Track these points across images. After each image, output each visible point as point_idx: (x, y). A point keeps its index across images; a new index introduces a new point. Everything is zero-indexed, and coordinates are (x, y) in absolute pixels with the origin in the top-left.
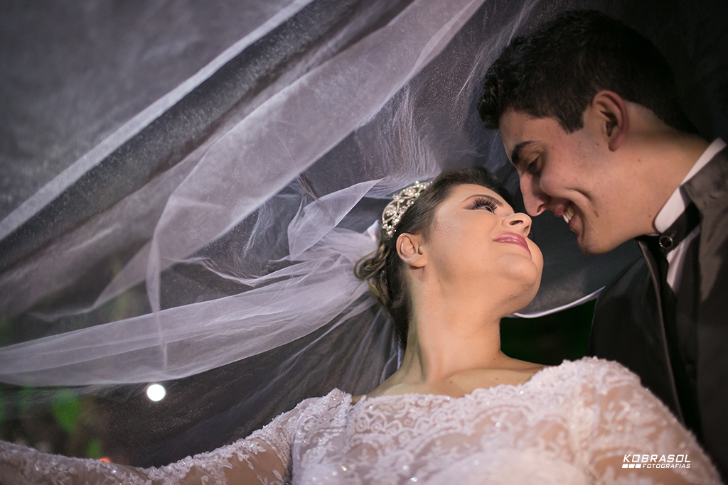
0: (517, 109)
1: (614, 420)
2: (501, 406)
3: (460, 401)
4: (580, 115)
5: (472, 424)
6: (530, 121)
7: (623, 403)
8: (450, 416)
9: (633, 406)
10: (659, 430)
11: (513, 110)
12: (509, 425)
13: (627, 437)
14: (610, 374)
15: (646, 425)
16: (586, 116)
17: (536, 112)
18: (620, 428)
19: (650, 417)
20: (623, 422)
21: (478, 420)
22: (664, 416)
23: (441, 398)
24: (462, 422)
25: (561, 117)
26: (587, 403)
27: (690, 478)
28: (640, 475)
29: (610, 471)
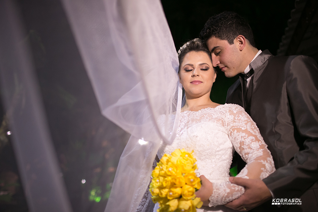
0: (216, 37)
1: (237, 119)
2: (207, 113)
3: (197, 112)
4: (233, 40)
5: (199, 117)
6: (219, 41)
7: (240, 115)
8: (194, 115)
9: (242, 116)
10: (248, 122)
11: (214, 37)
12: (208, 117)
13: (241, 123)
14: (237, 108)
15: (245, 121)
16: (235, 41)
17: (221, 38)
18: (239, 121)
19: (246, 119)
20: (240, 120)
21: (201, 116)
22: (249, 119)
23: (192, 112)
24: (197, 117)
25: (228, 40)
26: (230, 114)
27: (253, 133)
28: (243, 132)
29: (236, 131)
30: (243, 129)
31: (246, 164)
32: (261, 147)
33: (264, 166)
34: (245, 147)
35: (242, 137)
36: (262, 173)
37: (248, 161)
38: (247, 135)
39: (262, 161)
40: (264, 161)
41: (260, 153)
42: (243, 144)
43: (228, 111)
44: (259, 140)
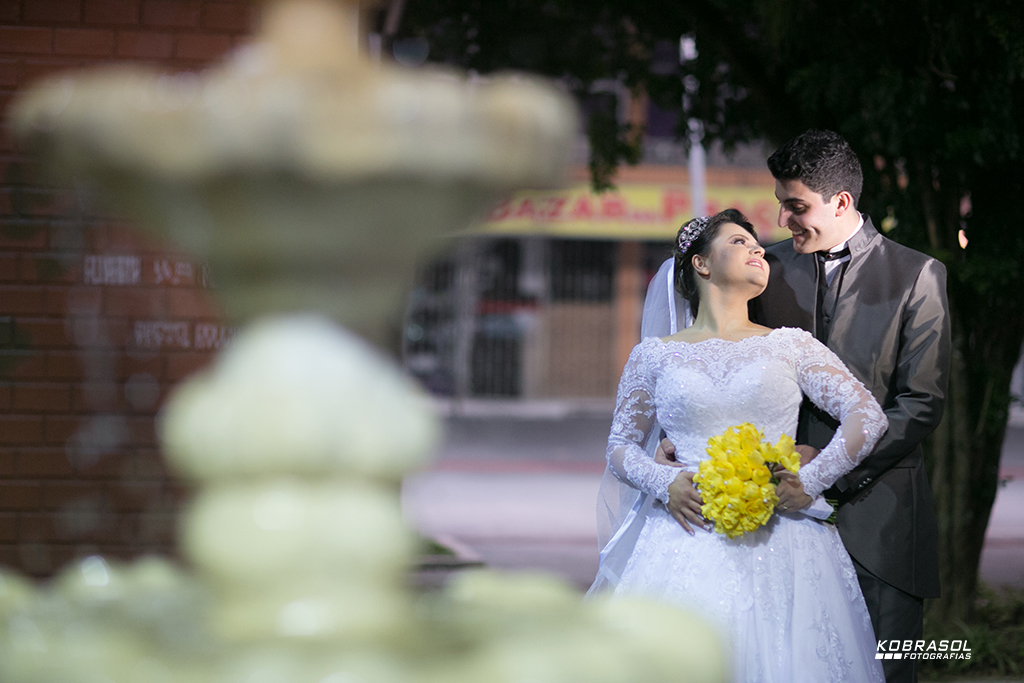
7: (811, 344)
9: (814, 345)
10: (826, 353)
20: (812, 352)
26: (797, 347)
27: (839, 369)
28: (823, 371)
29: (810, 372)
30: (821, 365)
31: (839, 424)
32: (856, 388)
33: (866, 416)
34: (829, 394)
35: (822, 379)
36: (865, 426)
37: (842, 420)
38: (830, 375)
39: (860, 410)
40: (863, 408)
41: (856, 398)
42: (827, 391)
43: (792, 341)
44: (849, 379)
